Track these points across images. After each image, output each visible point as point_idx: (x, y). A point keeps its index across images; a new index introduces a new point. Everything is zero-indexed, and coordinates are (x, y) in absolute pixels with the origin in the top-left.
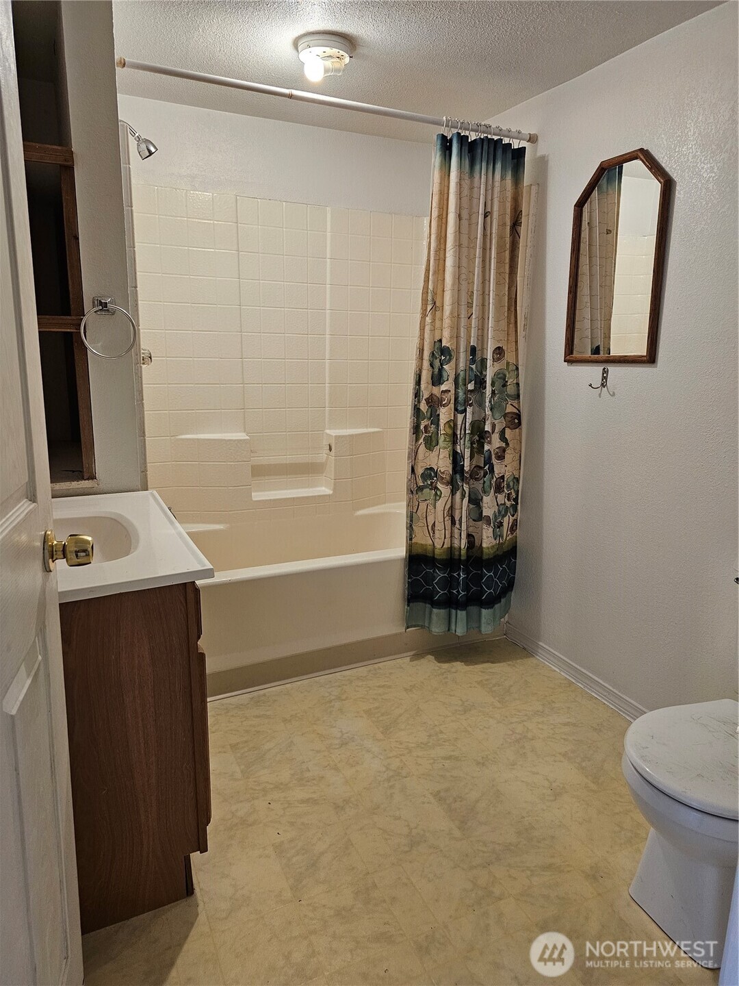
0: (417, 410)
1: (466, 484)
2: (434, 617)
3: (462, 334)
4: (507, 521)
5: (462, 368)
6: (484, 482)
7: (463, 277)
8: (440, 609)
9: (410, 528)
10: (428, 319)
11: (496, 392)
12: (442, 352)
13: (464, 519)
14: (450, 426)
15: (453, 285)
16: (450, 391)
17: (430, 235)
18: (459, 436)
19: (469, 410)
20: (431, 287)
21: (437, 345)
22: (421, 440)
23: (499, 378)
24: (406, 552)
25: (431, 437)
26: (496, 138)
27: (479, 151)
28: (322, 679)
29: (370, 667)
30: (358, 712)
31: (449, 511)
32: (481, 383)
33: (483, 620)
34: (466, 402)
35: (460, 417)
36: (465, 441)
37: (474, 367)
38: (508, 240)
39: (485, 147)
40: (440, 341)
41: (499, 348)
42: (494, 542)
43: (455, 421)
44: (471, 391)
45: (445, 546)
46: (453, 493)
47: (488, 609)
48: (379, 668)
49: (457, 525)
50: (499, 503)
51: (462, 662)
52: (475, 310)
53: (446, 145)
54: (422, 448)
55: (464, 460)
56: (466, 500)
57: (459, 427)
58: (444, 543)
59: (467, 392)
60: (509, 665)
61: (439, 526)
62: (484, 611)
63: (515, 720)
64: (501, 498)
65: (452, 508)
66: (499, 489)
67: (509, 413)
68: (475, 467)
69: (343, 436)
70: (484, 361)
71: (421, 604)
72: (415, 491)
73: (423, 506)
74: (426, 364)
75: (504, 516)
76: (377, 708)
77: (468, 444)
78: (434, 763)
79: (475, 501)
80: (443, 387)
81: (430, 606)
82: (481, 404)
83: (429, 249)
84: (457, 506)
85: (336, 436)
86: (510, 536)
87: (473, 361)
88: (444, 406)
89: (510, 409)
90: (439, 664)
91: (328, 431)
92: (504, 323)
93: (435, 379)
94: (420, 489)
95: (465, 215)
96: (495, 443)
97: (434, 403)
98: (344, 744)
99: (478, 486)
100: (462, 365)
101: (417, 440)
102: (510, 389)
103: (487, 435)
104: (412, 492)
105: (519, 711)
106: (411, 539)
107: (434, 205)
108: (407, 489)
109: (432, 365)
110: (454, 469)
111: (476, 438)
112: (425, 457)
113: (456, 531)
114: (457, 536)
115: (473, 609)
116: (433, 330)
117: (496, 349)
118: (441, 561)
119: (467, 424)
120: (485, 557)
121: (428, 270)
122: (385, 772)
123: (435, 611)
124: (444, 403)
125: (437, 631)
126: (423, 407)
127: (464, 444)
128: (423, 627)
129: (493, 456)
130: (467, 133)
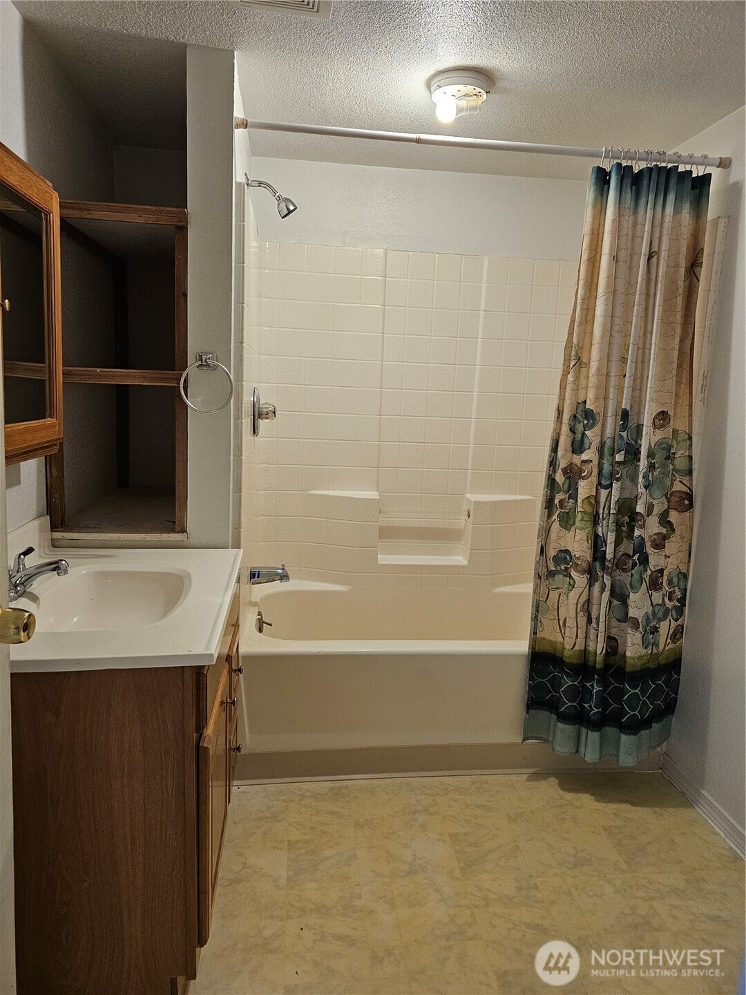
0: (551, 482)
1: (607, 575)
2: (558, 733)
3: (611, 396)
4: (665, 627)
5: (609, 435)
6: (632, 575)
7: (616, 328)
8: (566, 724)
9: (535, 619)
10: (570, 377)
11: (656, 465)
12: (585, 416)
13: (602, 619)
14: (590, 504)
15: (603, 337)
16: (591, 461)
17: (578, 281)
18: (601, 516)
19: (616, 485)
20: (575, 341)
21: (581, 407)
22: (555, 517)
23: (663, 449)
24: (529, 649)
25: (568, 513)
26: (670, 165)
27: (645, 182)
28: (416, 782)
29: (476, 778)
30: (442, 835)
31: (583, 605)
32: (633, 453)
33: (622, 748)
34: (612, 477)
35: (604, 493)
36: (608, 523)
37: (624, 434)
38: (681, 284)
39: (654, 176)
40: (585, 402)
41: (663, 412)
42: (643, 651)
43: (597, 498)
44: (619, 463)
45: (577, 648)
46: (591, 585)
47: (629, 734)
48: (487, 782)
49: (594, 625)
50: (654, 603)
51: (592, 794)
52: (629, 366)
53: (602, 178)
54: (556, 526)
55: (606, 545)
56: (606, 594)
57: (602, 505)
58: (575, 644)
59: (614, 463)
60: (655, 812)
61: (571, 623)
62: (624, 737)
63: (641, 893)
64: (657, 597)
65: (588, 601)
66: (654, 585)
67: (676, 492)
68: (623, 555)
69: (483, 503)
70: (639, 428)
71: (544, 712)
72: (545, 575)
73: (554, 595)
74: (565, 429)
75: (660, 620)
76: (466, 834)
77: (612, 526)
78: (512, 929)
79: (619, 596)
80: (584, 457)
81: (555, 717)
82: (634, 479)
83: (576, 298)
84: (595, 600)
85: (475, 502)
86: (671, 646)
87: (624, 427)
88: (584, 478)
89: (678, 487)
90: (561, 792)
91: (468, 496)
92: (671, 384)
93: (577, 446)
94: (551, 574)
95: (623, 256)
96: (653, 527)
97: (573, 474)
98: (411, 872)
99: (625, 578)
100: (609, 432)
101: (549, 516)
102: (680, 463)
103: (639, 517)
104: (540, 578)
105: (650, 883)
106: (535, 633)
107: (584, 246)
108: (535, 573)
109: (572, 430)
110: (593, 555)
111: (627, 519)
112: (559, 537)
113: (592, 631)
114: (592, 636)
115: (610, 731)
116: (576, 389)
117: (660, 412)
118: (570, 666)
119: (613, 502)
120: (628, 669)
121: (573, 321)
122: (447, 924)
123: (560, 725)
124: (583, 475)
125: (561, 750)
126: (559, 478)
127: (608, 526)
128: (546, 741)
129: (648, 544)
130: (629, 163)
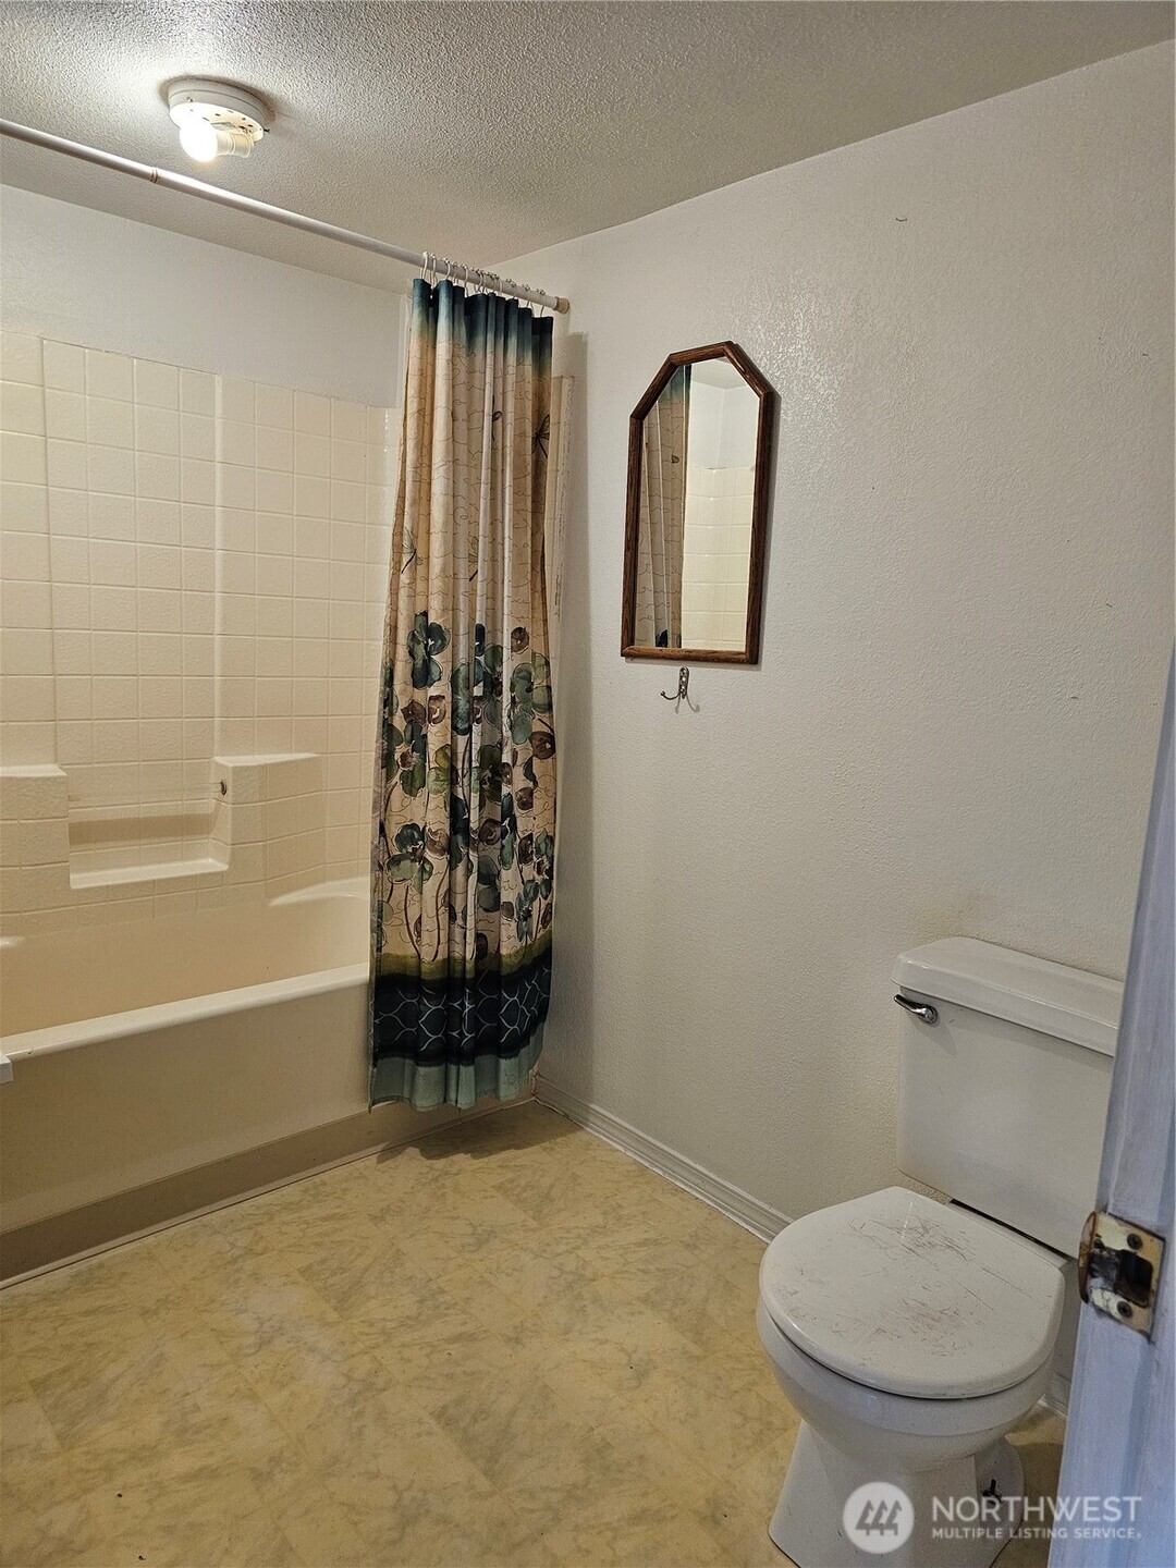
0: (387, 728)
1: (474, 851)
2: (420, 1082)
3: (462, 606)
4: (537, 908)
5: (463, 661)
6: (503, 846)
7: (461, 512)
8: (430, 1066)
9: (378, 930)
10: (404, 578)
11: (517, 699)
12: (429, 634)
13: (470, 911)
14: (445, 755)
15: (446, 523)
16: (444, 697)
17: (405, 440)
18: (460, 772)
19: (476, 728)
20: (407, 524)
21: (421, 620)
22: (396, 779)
23: (523, 678)
24: (371, 973)
25: (412, 772)
26: (508, 297)
27: (482, 314)
28: (215, 1218)
29: (307, 1183)
30: (287, 1276)
31: (445, 896)
32: (494, 685)
33: (503, 1078)
34: (471, 716)
35: (462, 740)
36: (470, 779)
37: (481, 659)
38: (529, 459)
39: (492, 309)
40: (425, 614)
41: (519, 630)
42: (519, 945)
43: (453, 747)
44: (479, 699)
45: (439, 957)
46: (452, 866)
47: (510, 1058)
48: (324, 1183)
49: (459, 921)
50: (525, 880)
51: (466, 1152)
52: (482, 566)
53: (428, 298)
54: (398, 792)
55: (469, 812)
56: (474, 878)
57: (460, 756)
58: (437, 952)
59: (472, 699)
60: (545, 1149)
61: (429, 924)
62: (504, 1063)
63: (562, 1248)
64: (529, 871)
65: (450, 891)
66: (524, 857)
67: (536, 733)
68: (486, 822)
69: (247, 768)
70: (497, 652)
71: (392, 1059)
72: (385, 864)
73: (399, 890)
74: (402, 652)
75: (533, 900)
76: (323, 1261)
77: (475, 785)
78: (432, 1353)
79: (489, 879)
80: (433, 691)
81: (411, 1062)
82: (494, 719)
83: (404, 462)
84: (459, 888)
85: (235, 768)
86: (542, 932)
87: (480, 650)
88: (435, 721)
89: (537, 727)
90: (429, 1162)
91: (219, 759)
92: (526, 591)
93: (418, 676)
94: (395, 861)
95: (462, 412)
96: (517, 783)
97: (415, 714)
98: (264, 1342)
99: (493, 852)
100: (462, 656)
101: (389, 777)
102: (538, 696)
103: (507, 770)
104: (381, 868)
105: (568, 1231)
106: (379, 949)
107: (411, 392)
108: (373, 862)
109: (411, 654)
110: (453, 826)
111: (488, 773)
112: (404, 808)
113: (458, 931)
114: (458, 938)
115: (485, 1060)
116: (412, 596)
117: (515, 630)
118: (433, 984)
119: (474, 753)
120: (505, 971)
121: (402, 497)
122: (345, 1386)
123: (422, 1070)
124: (434, 716)
125: (425, 1104)
126: (399, 722)
127: (470, 785)
128: (399, 1099)
129: (515, 804)
130: (461, 283)
